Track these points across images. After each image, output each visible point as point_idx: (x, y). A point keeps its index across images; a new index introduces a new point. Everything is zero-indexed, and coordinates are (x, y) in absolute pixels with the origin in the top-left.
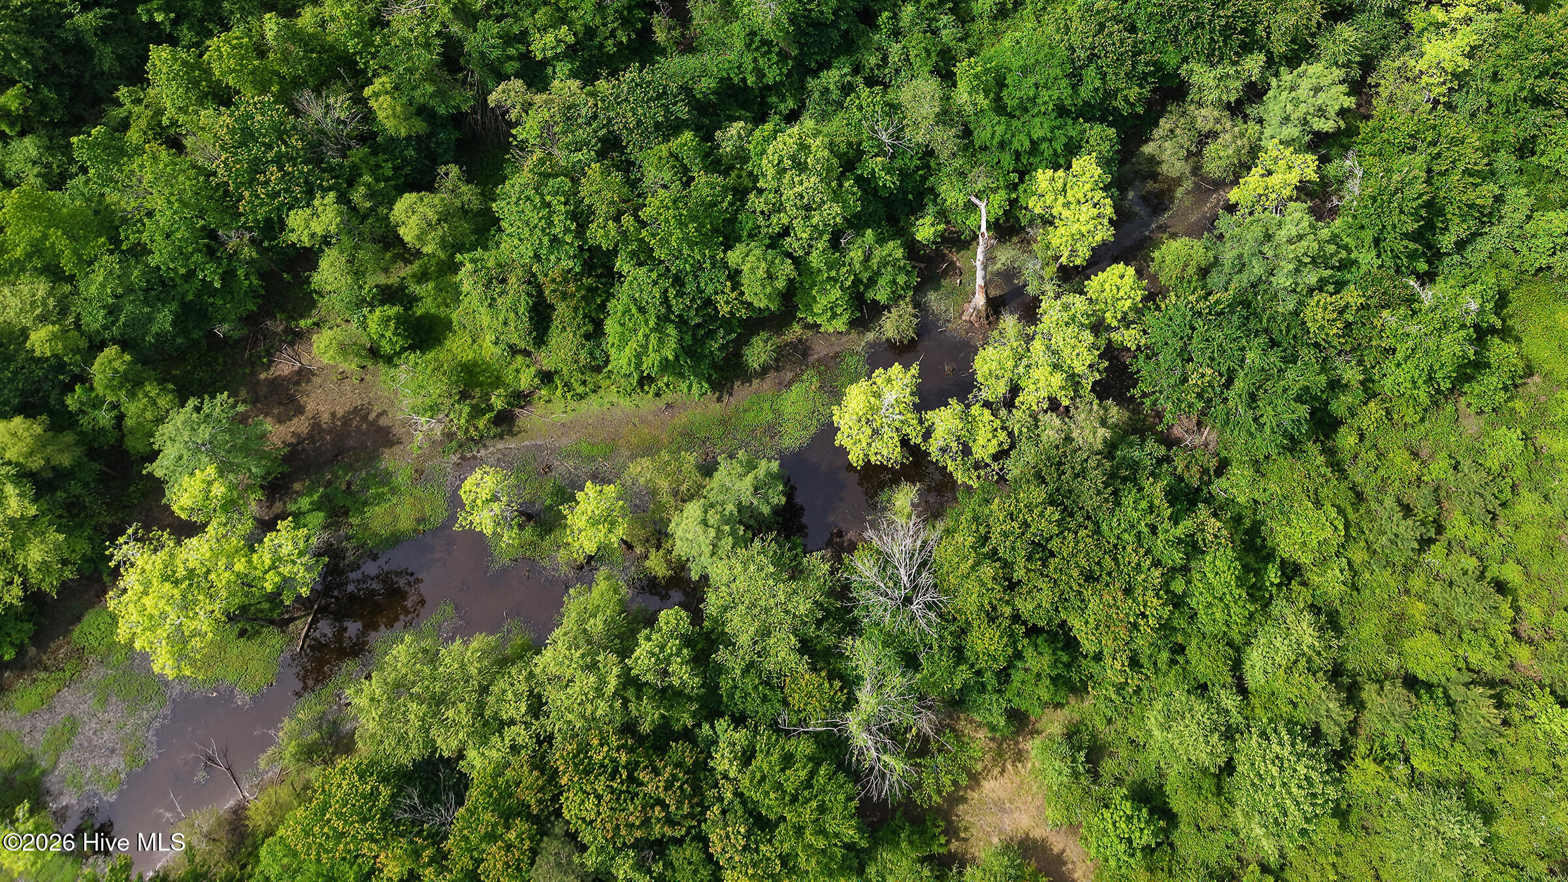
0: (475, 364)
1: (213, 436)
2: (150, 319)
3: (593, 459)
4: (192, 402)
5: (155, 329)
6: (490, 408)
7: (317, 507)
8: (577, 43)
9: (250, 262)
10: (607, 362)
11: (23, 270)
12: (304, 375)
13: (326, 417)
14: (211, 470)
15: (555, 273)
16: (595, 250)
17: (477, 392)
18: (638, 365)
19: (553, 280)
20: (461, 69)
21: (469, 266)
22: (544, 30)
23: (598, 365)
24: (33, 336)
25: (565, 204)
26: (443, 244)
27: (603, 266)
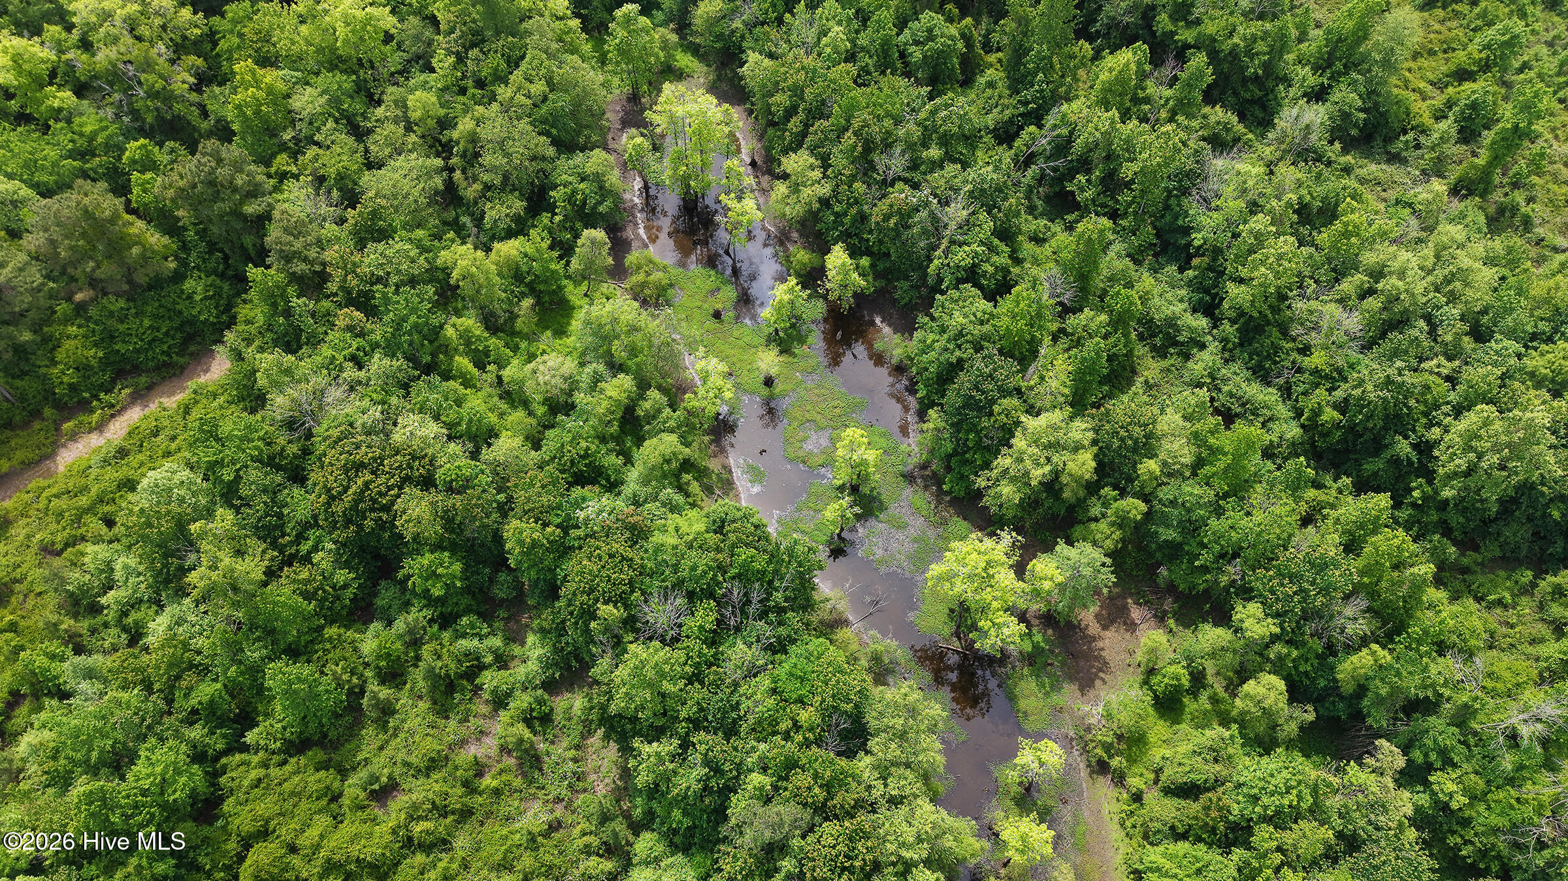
0: (1145, 744)
1: (1084, 577)
2: (1168, 526)
3: (1073, 834)
4: (1108, 561)
5: (1161, 530)
6: (1111, 757)
7: (1035, 646)
8: (1452, 812)
9: (1216, 582)
10: (1152, 844)
11: (1199, 446)
12: (1132, 627)
13: (1100, 644)
14: (1060, 579)
15: (1226, 801)
16: (1249, 830)
17: (1123, 746)
18: (1150, 869)
19: (1220, 799)
20: (1408, 715)
21: (1227, 734)
22: (1459, 781)
23: (1148, 837)
24: (1152, 462)
25: (1290, 806)
26: (1243, 713)
27: (1236, 839)
